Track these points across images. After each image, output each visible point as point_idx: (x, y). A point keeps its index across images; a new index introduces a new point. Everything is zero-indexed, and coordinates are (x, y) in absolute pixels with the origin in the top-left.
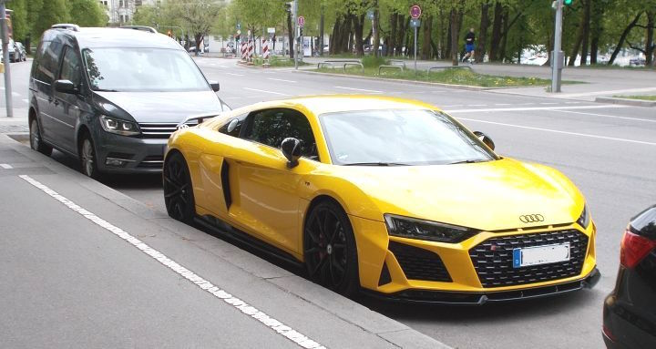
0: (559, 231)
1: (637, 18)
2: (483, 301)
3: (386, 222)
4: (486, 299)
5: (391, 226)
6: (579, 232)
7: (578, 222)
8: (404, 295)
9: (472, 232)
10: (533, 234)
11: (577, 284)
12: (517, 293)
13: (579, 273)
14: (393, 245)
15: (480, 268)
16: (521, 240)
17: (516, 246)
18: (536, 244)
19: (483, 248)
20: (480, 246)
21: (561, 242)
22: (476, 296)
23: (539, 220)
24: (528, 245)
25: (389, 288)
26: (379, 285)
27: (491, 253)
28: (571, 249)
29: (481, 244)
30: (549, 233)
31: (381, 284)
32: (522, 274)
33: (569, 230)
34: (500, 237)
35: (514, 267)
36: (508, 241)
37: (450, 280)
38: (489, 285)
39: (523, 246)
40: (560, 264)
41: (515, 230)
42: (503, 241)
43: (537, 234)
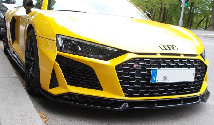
0: (188, 60)
1: (203, 19)
2: (124, 106)
3: (57, 41)
4: (127, 105)
5: (61, 44)
6: (202, 62)
7: (201, 55)
8: (66, 97)
9: (121, 52)
10: (168, 59)
11: (196, 99)
12: (152, 103)
13: (198, 91)
14: (59, 59)
15: (123, 81)
16: (159, 62)
17: (154, 66)
18: (170, 67)
19: (128, 65)
20: (125, 63)
21: (189, 67)
22: (119, 103)
23: (174, 49)
24: (164, 67)
25: (55, 91)
26: (50, 88)
27: (134, 70)
28: (196, 74)
29: (126, 62)
30: (180, 59)
31: (51, 87)
32: (157, 89)
33: (195, 60)
34: (143, 58)
35: (152, 82)
36: (148, 62)
37: (101, 89)
38: (130, 94)
39: (160, 67)
40: (187, 83)
41: (155, 54)
42: (144, 62)
43: (172, 59)
